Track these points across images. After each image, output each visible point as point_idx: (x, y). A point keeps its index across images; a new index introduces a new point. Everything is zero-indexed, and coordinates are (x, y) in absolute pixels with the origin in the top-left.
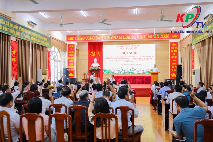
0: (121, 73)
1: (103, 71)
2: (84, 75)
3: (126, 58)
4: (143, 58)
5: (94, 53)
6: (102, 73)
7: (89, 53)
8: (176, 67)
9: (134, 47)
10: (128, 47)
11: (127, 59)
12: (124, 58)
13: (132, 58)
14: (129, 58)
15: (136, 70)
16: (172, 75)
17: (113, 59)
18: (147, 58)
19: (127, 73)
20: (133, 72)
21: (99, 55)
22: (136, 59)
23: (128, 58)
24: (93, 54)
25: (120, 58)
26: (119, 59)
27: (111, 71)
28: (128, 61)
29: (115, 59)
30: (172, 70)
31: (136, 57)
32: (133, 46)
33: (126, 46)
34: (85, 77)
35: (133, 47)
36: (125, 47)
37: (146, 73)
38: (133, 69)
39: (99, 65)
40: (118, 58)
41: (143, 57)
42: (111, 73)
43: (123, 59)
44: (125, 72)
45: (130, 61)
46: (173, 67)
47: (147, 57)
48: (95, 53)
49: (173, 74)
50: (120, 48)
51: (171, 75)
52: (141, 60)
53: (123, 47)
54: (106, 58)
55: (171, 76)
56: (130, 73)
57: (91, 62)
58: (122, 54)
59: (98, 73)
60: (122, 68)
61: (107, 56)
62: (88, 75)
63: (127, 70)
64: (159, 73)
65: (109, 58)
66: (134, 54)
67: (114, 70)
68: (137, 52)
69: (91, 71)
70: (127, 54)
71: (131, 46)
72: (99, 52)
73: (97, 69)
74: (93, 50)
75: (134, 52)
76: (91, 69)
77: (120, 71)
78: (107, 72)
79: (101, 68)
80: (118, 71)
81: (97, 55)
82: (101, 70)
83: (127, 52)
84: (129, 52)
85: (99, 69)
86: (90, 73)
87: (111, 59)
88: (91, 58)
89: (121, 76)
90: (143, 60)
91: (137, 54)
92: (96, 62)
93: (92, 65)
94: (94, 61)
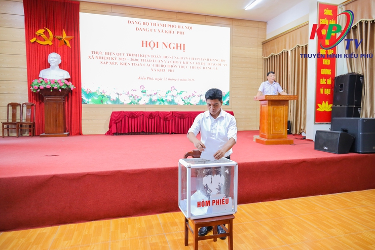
0: (141, 103)
1: (83, 97)
2: (10, 108)
3: (155, 59)
4: (201, 62)
5: (46, 33)
6: (80, 101)
7: (29, 35)
8: (329, 82)
9: (176, 30)
10: (161, 28)
11: (157, 63)
12: (147, 58)
13: (170, 60)
14: (163, 60)
15: (180, 93)
16: (319, 105)
17: (115, 61)
18: (210, 64)
19: (158, 103)
20: (173, 101)
21: (67, 42)
22: (182, 65)
23: (160, 59)
24: (45, 36)
25: (137, 58)
26: (133, 62)
27: (109, 97)
28: (160, 68)
29: (122, 62)
30: (322, 90)
31: (182, 58)
32: (173, 26)
33: (155, 25)
34: (14, 115)
35: (172, 29)
36: (150, 27)
38: (174, 93)
39: (69, 77)
40: (129, 58)
41: (201, 59)
42: (110, 103)
43: (146, 63)
44: (151, 100)
45: (167, 68)
46: (323, 82)
47: (209, 62)
48: (54, 34)
49: (321, 104)
50: (137, 29)
51: (317, 107)
52: (194, 67)
53: (145, 27)
54: (91, 55)
55: (318, 109)
56: (166, 104)
57: (38, 66)
58: (143, 46)
59: (66, 103)
60: (142, 87)
61: (94, 51)
62: (27, 109)
63: (158, 95)
64: (296, 98)
65: (100, 55)
66: (177, 49)
67: (118, 94)
68: (184, 45)
69: (39, 93)
70: (157, 47)
71: (167, 26)
72: (67, 35)
73: (61, 88)
74: (45, 24)
75: (177, 44)
76: (37, 86)
77: (138, 97)
78: (96, 98)
79: (75, 86)
80: (132, 98)
81: (60, 44)
82: (74, 93)
83: (157, 43)
84: (163, 43)
85: (70, 89)
86: (35, 103)
87: (108, 61)
88: (38, 51)
89: (142, 112)
90: (200, 68)
91: (184, 49)
92: (56, 66)
93: (41, 76)
94: (50, 61)
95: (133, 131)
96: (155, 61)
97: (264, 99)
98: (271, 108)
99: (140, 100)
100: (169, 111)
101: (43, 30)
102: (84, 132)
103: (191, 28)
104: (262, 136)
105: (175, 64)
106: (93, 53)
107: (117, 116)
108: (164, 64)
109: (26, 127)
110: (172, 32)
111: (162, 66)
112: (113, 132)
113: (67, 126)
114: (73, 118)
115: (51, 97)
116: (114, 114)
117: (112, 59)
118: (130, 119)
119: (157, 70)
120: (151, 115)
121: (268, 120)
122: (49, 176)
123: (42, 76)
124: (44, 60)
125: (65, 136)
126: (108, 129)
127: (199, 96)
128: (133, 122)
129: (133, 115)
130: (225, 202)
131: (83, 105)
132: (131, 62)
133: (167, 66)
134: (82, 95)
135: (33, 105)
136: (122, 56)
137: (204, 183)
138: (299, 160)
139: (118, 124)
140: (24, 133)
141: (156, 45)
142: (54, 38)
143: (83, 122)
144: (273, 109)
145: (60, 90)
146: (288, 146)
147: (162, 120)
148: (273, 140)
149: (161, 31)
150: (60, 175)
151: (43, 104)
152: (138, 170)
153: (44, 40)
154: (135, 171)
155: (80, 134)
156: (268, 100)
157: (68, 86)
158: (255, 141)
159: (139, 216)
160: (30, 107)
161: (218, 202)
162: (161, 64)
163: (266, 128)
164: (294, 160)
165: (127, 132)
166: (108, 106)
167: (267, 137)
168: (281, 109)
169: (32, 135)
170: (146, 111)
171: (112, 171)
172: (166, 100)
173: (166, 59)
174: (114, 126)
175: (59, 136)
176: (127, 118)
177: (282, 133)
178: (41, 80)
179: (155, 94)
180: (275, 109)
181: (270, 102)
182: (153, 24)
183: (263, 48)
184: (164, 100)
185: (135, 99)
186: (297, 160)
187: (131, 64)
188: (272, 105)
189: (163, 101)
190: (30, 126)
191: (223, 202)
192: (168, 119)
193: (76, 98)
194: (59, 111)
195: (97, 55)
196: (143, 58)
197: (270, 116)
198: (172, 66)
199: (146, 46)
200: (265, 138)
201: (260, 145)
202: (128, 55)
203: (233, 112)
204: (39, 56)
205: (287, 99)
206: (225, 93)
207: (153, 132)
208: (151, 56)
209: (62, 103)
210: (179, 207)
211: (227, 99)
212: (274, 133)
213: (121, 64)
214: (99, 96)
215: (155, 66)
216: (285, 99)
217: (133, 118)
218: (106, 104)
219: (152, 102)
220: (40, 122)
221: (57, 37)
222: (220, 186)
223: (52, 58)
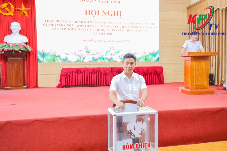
0: (86, 61)
1: (39, 57)
3: (96, 24)
4: (134, 26)
5: (9, 6)
6: (36, 60)
11: (99, 28)
12: (90, 24)
13: (108, 25)
14: (103, 25)
15: (118, 52)
17: (64, 27)
18: (143, 27)
19: (99, 61)
20: (112, 58)
21: (26, 13)
22: (119, 28)
23: (100, 24)
25: (81, 24)
26: (79, 28)
27: (59, 56)
28: (101, 32)
29: (70, 28)
37: (141, 61)
38: (113, 52)
39: (27, 41)
40: (75, 24)
41: (134, 24)
42: (60, 61)
43: (89, 28)
44: (93, 58)
45: (106, 32)
47: (142, 25)
48: (15, 7)
52: (128, 31)
54: (45, 23)
56: (106, 61)
57: (3, 33)
58: (86, 14)
59: (26, 62)
60: (86, 48)
61: (47, 19)
63: (99, 54)
64: (215, 53)
65: (52, 23)
66: (114, 15)
67: (67, 54)
68: (120, 12)
69: (3, 54)
70: (98, 15)
72: (25, 7)
73: (21, 50)
75: (114, 12)
76: (2, 49)
77: (83, 56)
78: (49, 58)
79: (32, 48)
80: (78, 57)
82: (31, 54)
83: (98, 11)
84: (103, 11)
85: (28, 50)
87: (58, 27)
88: (3, 21)
89: (86, 68)
90: (134, 31)
91: (120, 16)
92: (17, 32)
93: (5, 40)
94: (12, 29)
95: (79, 84)
96: (96, 26)
97: (188, 55)
98: (194, 63)
99: (85, 58)
100: (109, 67)
101: (6, 4)
102: (40, 85)
104: (187, 87)
105: (113, 28)
106: (47, 21)
107: (65, 71)
108: (104, 28)
110: (110, 2)
111: (102, 30)
112: (62, 85)
113: (26, 80)
114: (31, 74)
115: (13, 58)
116: (64, 70)
117: (62, 25)
118: (76, 74)
119: (98, 34)
120: (94, 71)
121: (191, 73)
122: (4, 122)
123: (6, 40)
124: (8, 27)
125: (24, 88)
126: (59, 83)
128: (79, 77)
129: (79, 71)
130: (147, 146)
131: (39, 63)
132: (77, 28)
133: (106, 30)
134: (38, 56)
136: (69, 23)
137: (128, 129)
138: (218, 108)
139: (67, 78)
141: (97, 13)
142: (15, 10)
143: (39, 77)
144: (196, 64)
145: (20, 52)
146: (210, 95)
147: (103, 75)
148: (196, 91)
149: (101, 1)
150: (13, 121)
151: (7, 63)
152: (78, 117)
153: (8, 12)
154: (75, 117)
155: (37, 86)
156: (191, 56)
157: (26, 48)
158: (180, 91)
161: (141, 146)
162: (101, 28)
163: (189, 80)
164: (214, 108)
165: (74, 85)
166: (59, 64)
167: (191, 88)
168: (203, 64)
170: (90, 67)
171: (55, 118)
172: (106, 58)
173: (105, 24)
174: (63, 80)
175: (20, 89)
176: (74, 73)
177: (204, 84)
178: (5, 44)
179: (97, 53)
181: (193, 58)
183: (188, 11)
184: (104, 58)
185: (81, 58)
186: (216, 108)
187: (77, 29)
188: (194, 60)
189: (104, 59)
191: (145, 145)
192: (108, 74)
193: (33, 57)
194: (20, 69)
195: (50, 23)
196: (87, 24)
197: (193, 70)
198: (110, 30)
199: (89, 14)
200: (189, 89)
201: (185, 95)
202: (75, 22)
203: (162, 67)
204: (3, 25)
205: (208, 55)
206: (156, 51)
207: (95, 84)
208: (93, 22)
209: (22, 62)
210: (109, 149)
211: (158, 56)
212: (197, 84)
213: (69, 29)
214: (52, 56)
215: (96, 30)
216: (206, 55)
217: (79, 73)
218: (57, 62)
219: (94, 60)
220: (5, 78)
221: (17, 9)
222: (142, 131)
223: (13, 26)
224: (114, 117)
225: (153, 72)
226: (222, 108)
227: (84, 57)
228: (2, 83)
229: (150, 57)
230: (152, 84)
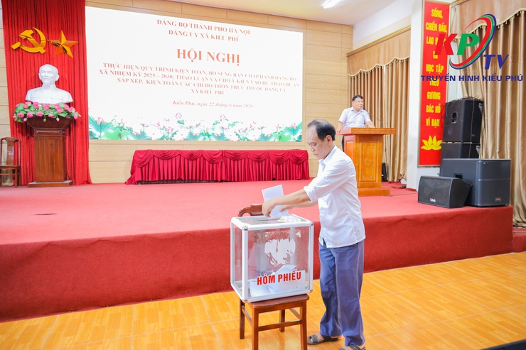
0: (177, 138)
1: (91, 128)
4: (262, 80)
5: (35, 35)
6: (86, 135)
8: (438, 109)
9: (226, 34)
10: (204, 31)
11: (200, 81)
12: (186, 74)
13: (218, 77)
14: (209, 77)
15: (233, 125)
16: (424, 141)
17: (138, 78)
18: (275, 84)
19: (201, 139)
20: (222, 135)
21: (68, 49)
22: (236, 84)
23: (204, 76)
24: (34, 40)
25: (170, 73)
26: (166, 80)
27: (130, 130)
28: (204, 89)
29: (150, 79)
30: (428, 121)
31: (235, 75)
32: (222, 29)
33: (196, 26)
35: (221, 34)
36: (189, 30)
37: (272, 140)
38: (225, 124)
39: (71, 100)
40: (159, 73)
41: (262, 77)
42: (131, 138)
43: (184, 81)
44: (191, 134)
45: (213, 89)
46: (429, 109)
47: (274, 80)
48: (47, 38)
49: (427, 139)
50: (171, 32)
51: (421, 144)
52: (252, 88)
53: (182, 29)
54: (103, 69)
55: (423, 147)
56: (213, 139)
57: (24, 84)
58: (179, 57)
59: (68, 137)
60: (178, 115)
61: (107, 62)
62: (8, 146)
63: (201, 127)
64: (393, 131)
65: (117, 69)
66: (228, 61)
67: (143, 125)
68: (238, 56)
69: (26, 123)
70: (200, 59)
71: (213, 28)
72: (67, 39)
73: (59, 117)
74: (34, 22)
75: (228, 55)
76: (23, 113)
77: (172, 130)
78: (111, 131)
79: (81, 113)
80: (164, 131)
81: (57, 52)
82: (78, 123)
83: (200, 52)
84: (209, 53)
85: (73, 117)
86: (20, 138)
87: (128, 77)
88: (24, 62)
89: (179, 151)
90: (260, 89)
91: (238, 62)
92: (51, 84)
93: (28, 98)
94: (42, 77)
95: (166, 178)
96: (196, 78)
97: (350, 133)
98: (360, 145)
99: (175, 133)
100: (218, 149)
101: (31, 32)
102: (93, 180)
103: (248, 32)
105: (225, 83)
106: (107, 65)
107: (142, 156)
108: (209, 82)
109: (7, 173)
110: (221, 38)
111: (207, 86)
112: (136, 180)
113: (69, 171)
114: (77, 159)
115: (43, 130)
116: (139, 154)
117: (134, 74)
118: (161, 161)
119: (199, 92)
120: (192, 156)
122: (41, 243)
123: (31, 98)
124: (33, 75)
125: (66, 185)
126: (129, 176)
127: (259, 129)
128: (165, 165)
129: (165, 156)
130: (295, 278)
131: (91, 141)
132: (162, 80)
133: (214, 86)
135: (17, 141)
136: (148, 71)
137: (267, 251)
138: (398, 217)
139: (144, 168)
140: (4, 182)
141: (199, 55)
142: (48, 43)
144: (362, 147)
145: (58, 119)
146: (383, 198)
147: (207, 163)
148: (362, 190)
149: (205, 36)
150: (58, 242)
151: (33, 139)
152: (173, 234)
153: (33, 46)
154: (169, 235)
155: (88, 182)
156: (355, 135)
157: (69, 113)
159: (174, 298)
160: (13, 143)
161: (287, 277)
162: (205, 82)
164: (390, 217)
165: (157, 179)
166: (128, 143)
168: (373, 147)
169: (16, 184)
170: (185, 149)
171: (135, 236)
172: (213, 134)
173: (212, 76)
174: (138, 171)
175: (57, 186)
176: (156, 160)
177: (374, 180)
178: (29, 104)
179: (197, 126)
180: (364, 147)
181: (358, 137)
182: (193, 26)
183: (348, 62)
184: (210, 134)
185: (168, 133)
186: (395, 217)
187: (162, 83)
188: (360, 141)
189: (209, 136)
190: (14, 171)
191: (293, 276)
192: (216, 162)
193: (82, 128)
194: (56, 150)
195: (112, 69)
196: (179, 74)
197: (358, 157)
198: (221, 86)
199: (184, 57)
202: (158, 69)
203: (306, 151)
204: (25, 70)
205: (382, 133)
206: (297, 125)
207: (194, 179)
208: (190, 72)
209: (62, 138)
210: (232, 285)
211: (299, 133)
212: (363, 180)
213: (147, 82)
214: (116, 128)
215: (196, 85)
216: (378, 133)
217: (165, 159)
218: (126, 139)
219: (192, 136)
220: (28, 166)
221: (52, 41)
222: (288, 255)
223: (45, 72)
224: (243, 232)
225: (292, 159)
226: (403, 217)
227: (174, 131)
228: (22, 175)
229: (287, 134)
230: (290, 179)
